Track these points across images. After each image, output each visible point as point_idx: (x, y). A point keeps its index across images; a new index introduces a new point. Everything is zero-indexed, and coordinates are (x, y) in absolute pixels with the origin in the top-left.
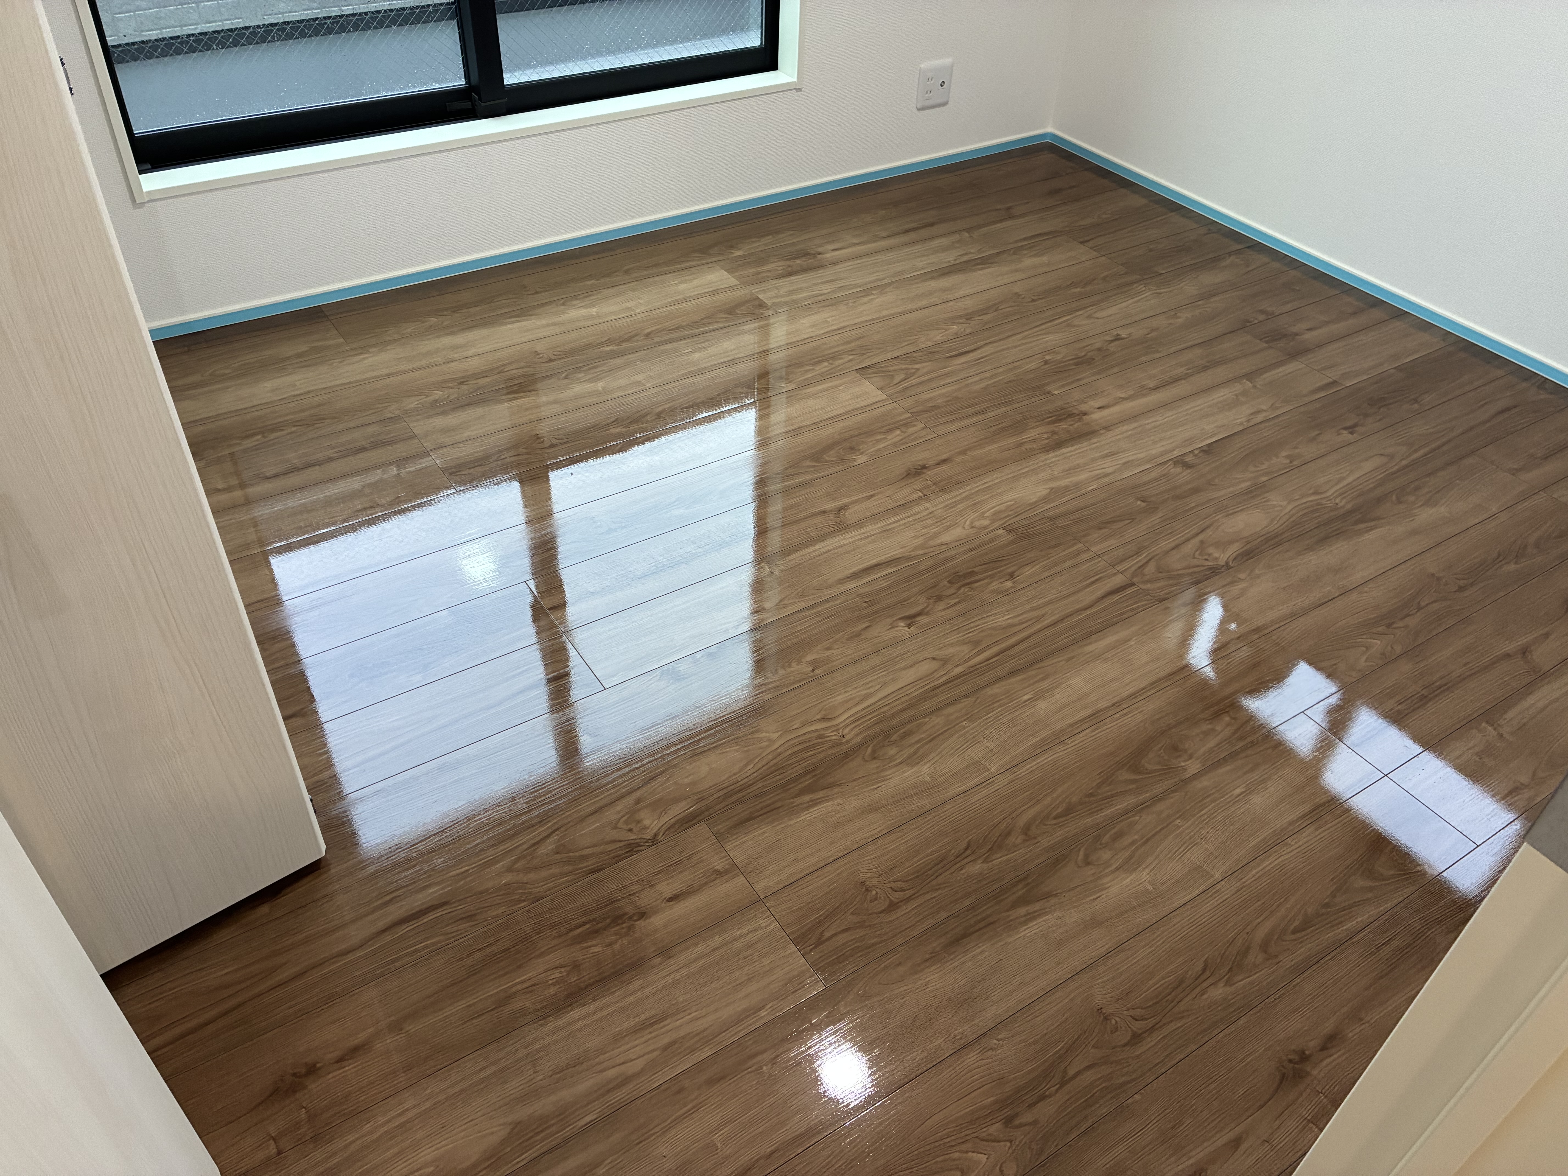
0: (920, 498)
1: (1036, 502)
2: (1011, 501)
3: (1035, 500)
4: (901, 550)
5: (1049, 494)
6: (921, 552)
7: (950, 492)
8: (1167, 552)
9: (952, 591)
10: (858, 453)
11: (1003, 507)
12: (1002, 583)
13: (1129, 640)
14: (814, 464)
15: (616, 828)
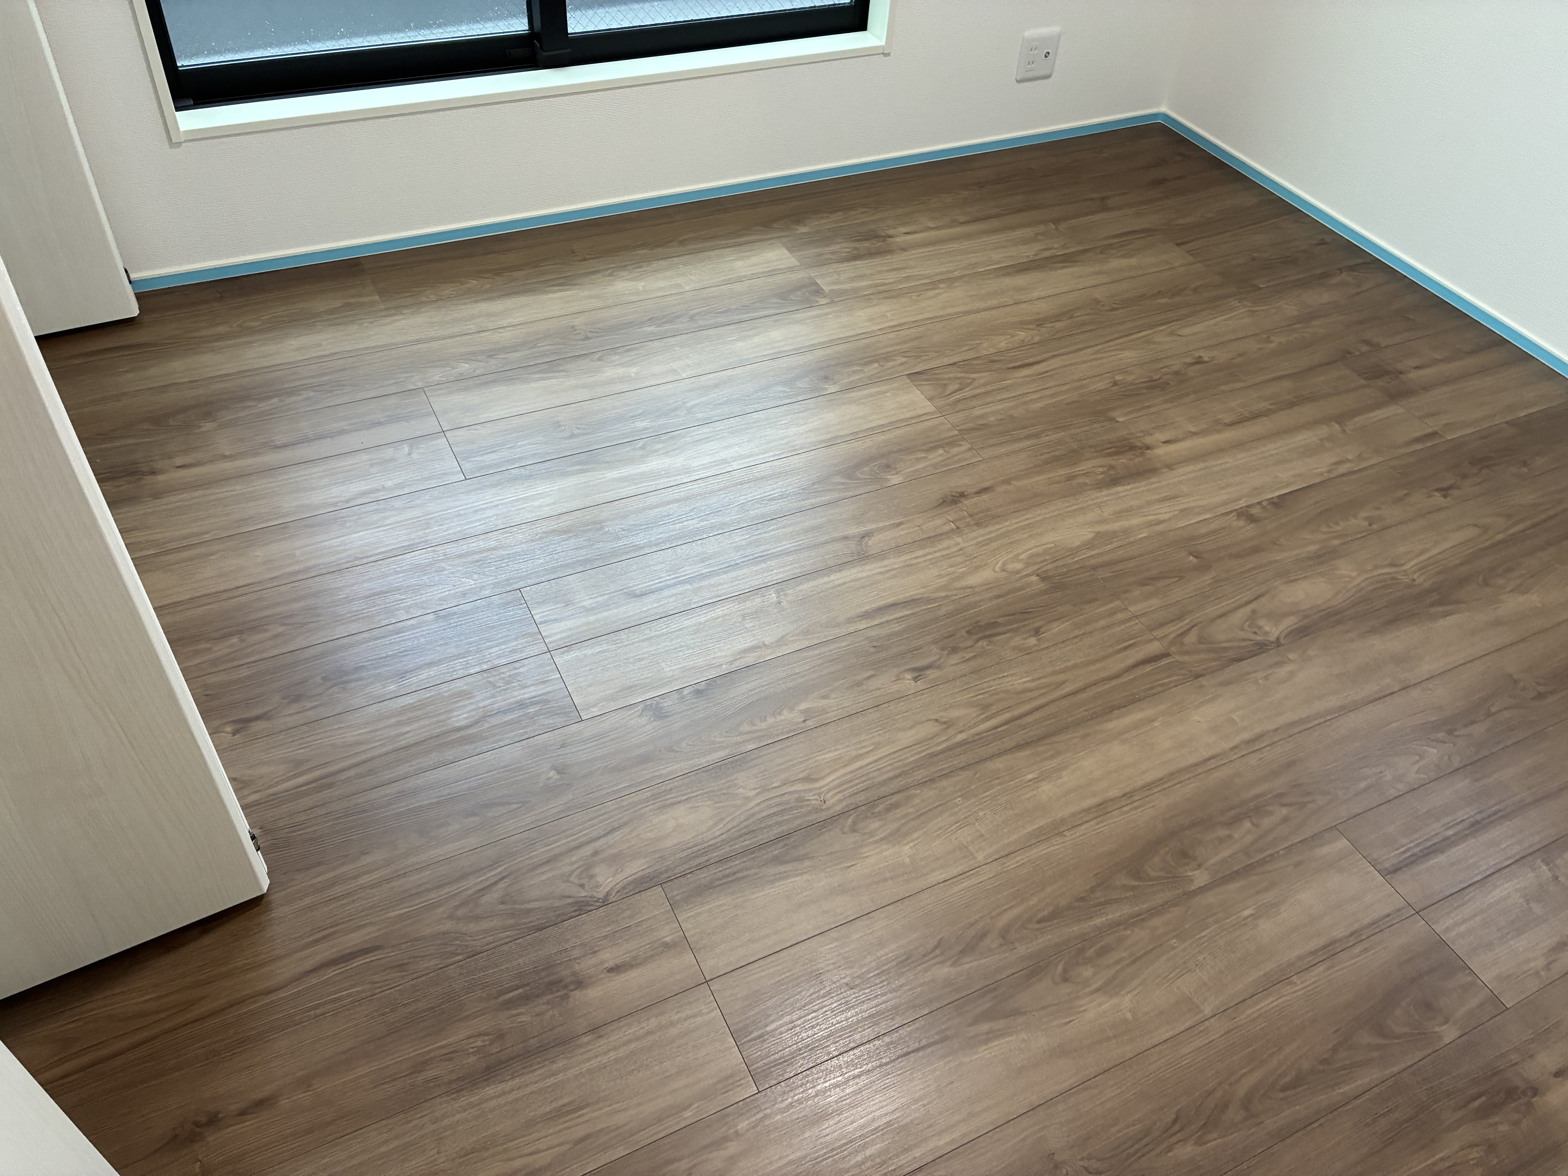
0: (952, 531)
1: (1078, 547)
2: (1051, 543)
3: (1078, 544)
4: (922, 590)
5: (1094, 539)
6: (943, 594)
7: (986, 526)
8: (1213, 620)
9: (969, 643)
10: (894, 472)
11: (1040, 550)
12: (1025, 639)
13: (1153, 721)
14: (844, 481)
15: (567, 881)
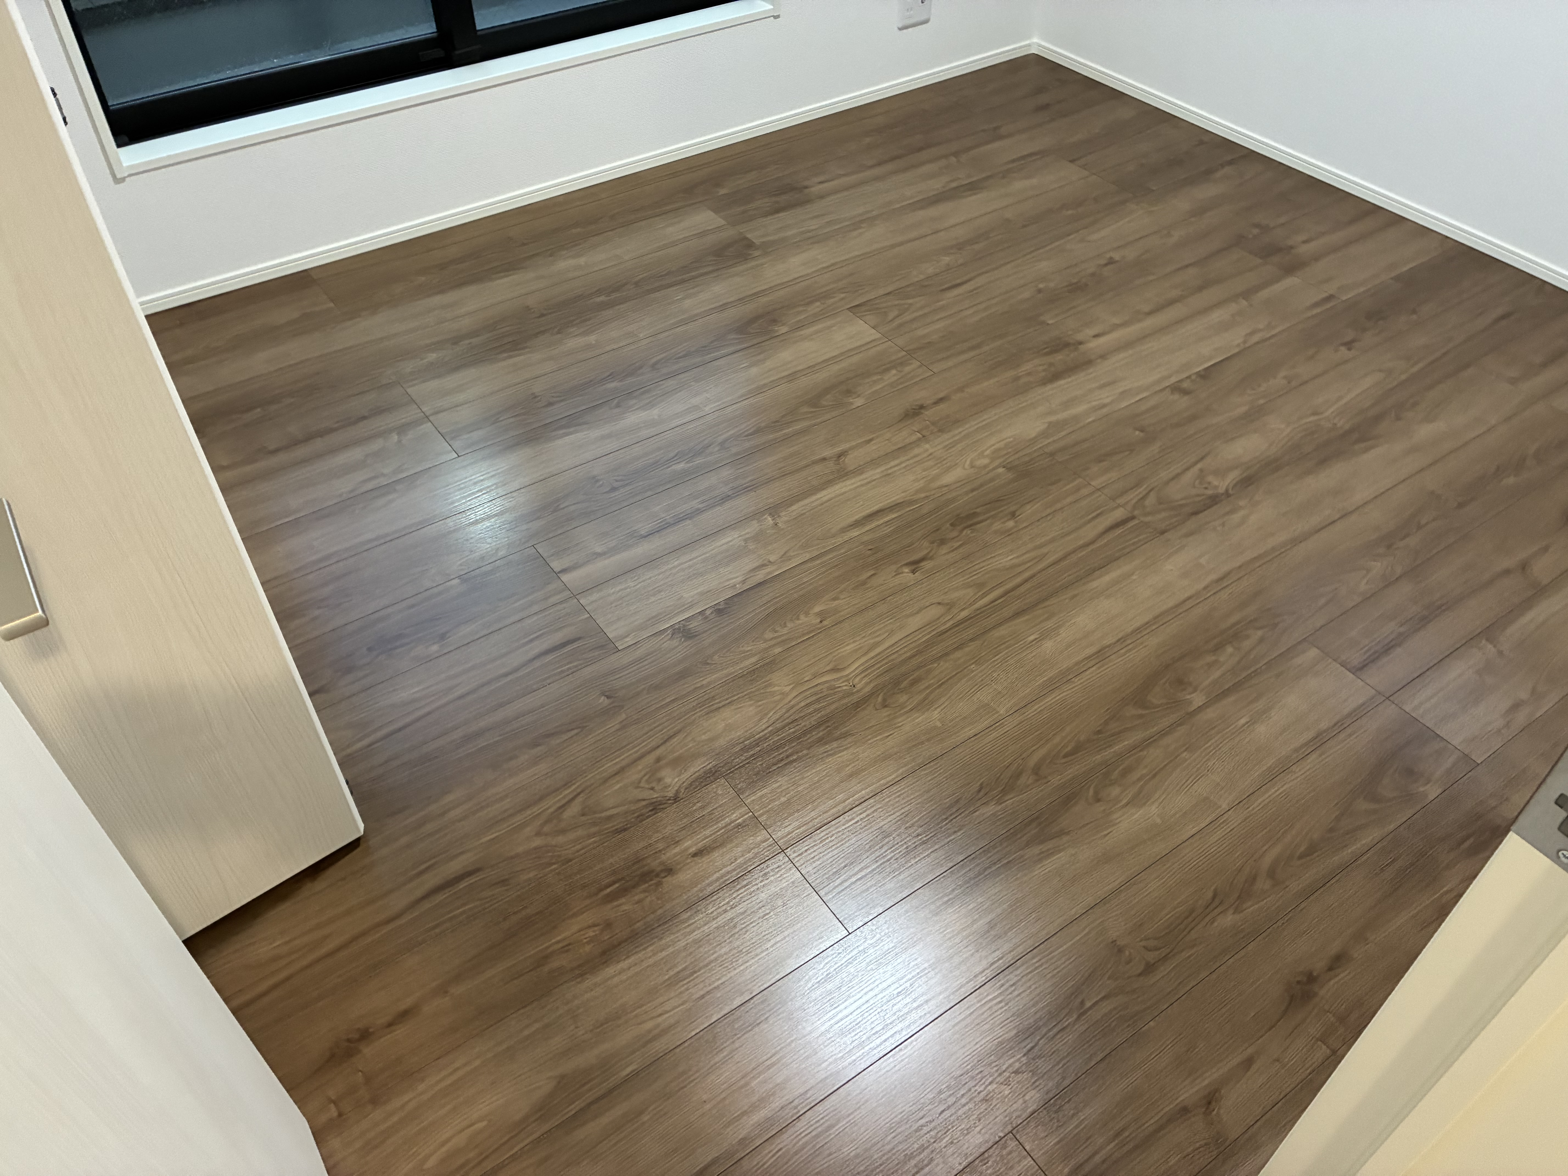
0: (919, 439)
1: (1035, 437)
3: (1033, 435)
4: (903, 494)
5: (1047, 429)
6: (923, 495)
7: (949, 431)
8: (1167, 483)
9: (954, 534)
10: (854, 396)
11: (1002, 444)
12: (1004, 523)
13: (1133, 574)
14: (812, 410)
15: (637, 787)
